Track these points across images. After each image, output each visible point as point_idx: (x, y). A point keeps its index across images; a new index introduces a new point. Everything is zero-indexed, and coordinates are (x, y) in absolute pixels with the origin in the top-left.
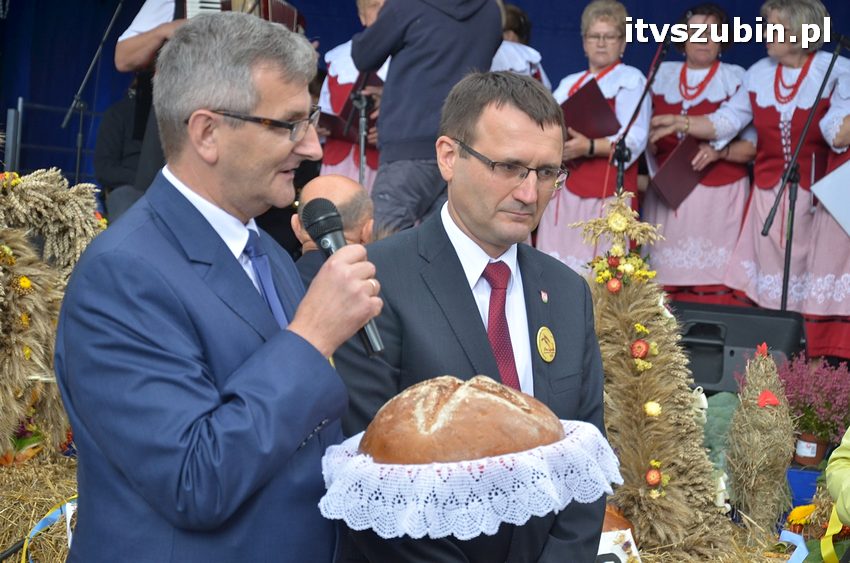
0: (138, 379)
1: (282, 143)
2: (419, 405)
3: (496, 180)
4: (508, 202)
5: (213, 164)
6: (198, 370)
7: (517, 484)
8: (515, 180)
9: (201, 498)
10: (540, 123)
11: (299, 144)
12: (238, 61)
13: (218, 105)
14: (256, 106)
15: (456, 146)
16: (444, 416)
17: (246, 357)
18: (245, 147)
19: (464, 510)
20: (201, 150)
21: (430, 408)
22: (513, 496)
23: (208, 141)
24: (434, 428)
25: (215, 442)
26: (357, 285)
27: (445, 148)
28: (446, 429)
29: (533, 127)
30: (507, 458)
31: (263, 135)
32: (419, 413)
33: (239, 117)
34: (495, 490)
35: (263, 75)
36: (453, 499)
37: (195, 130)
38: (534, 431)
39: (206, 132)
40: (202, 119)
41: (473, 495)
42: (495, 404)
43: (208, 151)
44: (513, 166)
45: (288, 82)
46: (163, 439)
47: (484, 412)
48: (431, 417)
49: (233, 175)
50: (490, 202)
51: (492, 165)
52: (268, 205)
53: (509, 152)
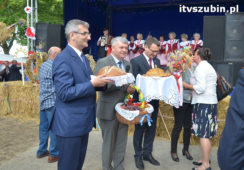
2: (106, 69)
5: (74, 40)
11: (87, 37)
13: (73, 31)
14: (79, 31)
16: (109, 71)
18: (78, 37)
20: (72, 38)
21: (107, 69)
24: (108, 72)
28: (110, 72)
32: (106, 70)
38: (123, 73)
39: (72, 35)
40: (71, 33)
42: (117, 69)
43: (73, 38)
47: (115, 70)
48: (107, 71)
49: (77, 42)
52: (84, 47)
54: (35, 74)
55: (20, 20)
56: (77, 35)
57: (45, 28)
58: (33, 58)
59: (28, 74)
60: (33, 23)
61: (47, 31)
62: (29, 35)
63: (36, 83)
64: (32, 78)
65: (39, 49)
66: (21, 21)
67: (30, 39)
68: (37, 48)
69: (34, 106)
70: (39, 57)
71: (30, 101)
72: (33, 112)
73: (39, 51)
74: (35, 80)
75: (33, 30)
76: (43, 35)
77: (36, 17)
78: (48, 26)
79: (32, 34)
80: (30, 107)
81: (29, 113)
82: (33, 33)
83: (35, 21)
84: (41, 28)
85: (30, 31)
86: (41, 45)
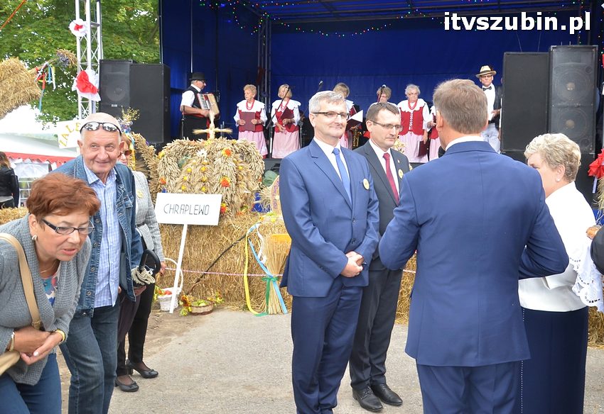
8: (390, 129)
14: (320, 110)
55: (59, 54)
57: (125, 72)
60: (92, 60)
61: (130, 80)
62: (84, 90)
66: (63, 56)
67: (84, 99)
73: (125, 130)
75: (94, 78)
76: (118, 89)
77: (99, 46)
78: (130, 68)
79: (92, 87)
82: (94, 84)
83: (96, 55)
84: (112, 72)
85: (87, 80)
86: (129, 116)
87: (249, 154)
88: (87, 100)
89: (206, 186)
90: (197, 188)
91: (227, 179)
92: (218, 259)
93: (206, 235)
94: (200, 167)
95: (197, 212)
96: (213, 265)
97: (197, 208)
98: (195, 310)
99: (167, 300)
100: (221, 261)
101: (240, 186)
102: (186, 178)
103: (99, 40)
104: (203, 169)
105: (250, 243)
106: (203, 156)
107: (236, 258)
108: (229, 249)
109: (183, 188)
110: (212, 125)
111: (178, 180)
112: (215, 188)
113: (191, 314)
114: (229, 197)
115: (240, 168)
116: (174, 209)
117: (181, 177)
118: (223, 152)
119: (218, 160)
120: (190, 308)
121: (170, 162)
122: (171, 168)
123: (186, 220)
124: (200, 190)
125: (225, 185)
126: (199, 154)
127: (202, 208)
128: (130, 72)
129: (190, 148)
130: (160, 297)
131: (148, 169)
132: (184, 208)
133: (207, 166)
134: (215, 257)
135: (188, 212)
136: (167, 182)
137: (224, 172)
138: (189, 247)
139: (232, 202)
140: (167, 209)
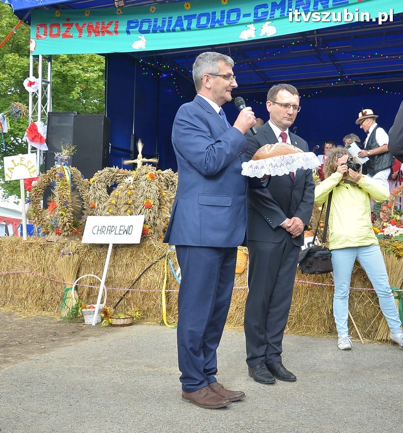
0: (194, 136)
1: (227, 82)
2: (266, 147)
3: (282, 109)
4: (286, 115)
5: (210, 89)
6: (209, 134)
7: (293, 161)
8: (287, 109)
9: (211, 165)
10: (293, 94)
11: (231, 83)
12: (213, 60)
13: (210, 72)
14: (219, 72)
15: (271, 103)
17: (221, 134)
19: (279, 168)
20: (206, 86)
22: (292, 164)
23: (208, 83)
24: (270, 151)
25: (214, 150)
26: (250, 115)
27: (269, 104)
28: (273, 150)
29: (291, 95)
30: (290, 155)
31: (222, 80)
33: (215, 75)
34: (288, 163)
35: (221, 64)
36: (276, 165)
37: (204, 80)
39: (207, 80)
40: (206, 76)
41: (281, 164)
43: (208, 86)
44: (286, 105)
45: (227, 66)
46: (200, 150)
48: (269, 149)
49: (215, 92)
50: (281, 116)
51: (281, 105)
52: (225, 100)
53: (285, 101)
54: (52, 215)
55: (13, 106)
56: (216, 79)
57: (70, 123)
58: (49, 179)
59: (37, 214)
60: (42, 114)
61: (74, 129)
62: (33, 140)
63: (54, 234)
64: (44, 223)
65: (62, 160)
66: (16, 108)
68: (57, 158)
69: (48, 284)
70: (62, 176)
71: (41, 274)
72: (47, 297)
73: (63, 163)
74: (52, 227)
75: (42, 129)
77: (48, 101)
78: (74, 119)
79: (40, 137)
80: (39, 286)
81: (37, 300)
82: (42, 134)
83: (46, 109)
84: (59, 123)
85: (36, 130)
86: (67, 151)
87: (173, 184)
88: (35, 149)
89: (131, 208)
90: (123, 209)
91: (150, 201)
92: (139, 277)
93: (129, 254)
94: (126, 191)
95: (121, 232)
96: (135, 282)
97: (122, 228)
98: (115, 322)
99: (90, 314)
100: (142, 279)
101: (163, 209)
102: (113, 202)
103: (49, 96)
104: (129, 193)
105: (170, 261)
106: (130, 182)
107: (156, 276)
108: (150, 267)
109: (111, 211)
110: (140, 155)
111: (106, 204)
112: (139, 210)
113: (111, 325)
114: (151, 219)
115: (164, 194)
116: (101, 230)
117: (109, 201)
118: (147, 176)
119: (143, 183)
120: (110, 320)
121: (100, 187)
122: (100, 193)
123: (111, 239)
124: (126, 211)
125: (149, 207)
126: (127, 180)
127: (126, 228)
128: (74, 122)
129: (118, 175)
130: (84, 310)
131: (82, 200)
132: (111, 229)
133: (133, 191)
134: (137, 276)
135: (113, 232)
136: (96, 205)
137: (148, 194)
138: (114, 266)
139: (155, 225)
140: (95, 230)
